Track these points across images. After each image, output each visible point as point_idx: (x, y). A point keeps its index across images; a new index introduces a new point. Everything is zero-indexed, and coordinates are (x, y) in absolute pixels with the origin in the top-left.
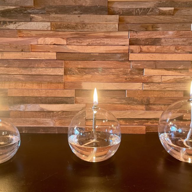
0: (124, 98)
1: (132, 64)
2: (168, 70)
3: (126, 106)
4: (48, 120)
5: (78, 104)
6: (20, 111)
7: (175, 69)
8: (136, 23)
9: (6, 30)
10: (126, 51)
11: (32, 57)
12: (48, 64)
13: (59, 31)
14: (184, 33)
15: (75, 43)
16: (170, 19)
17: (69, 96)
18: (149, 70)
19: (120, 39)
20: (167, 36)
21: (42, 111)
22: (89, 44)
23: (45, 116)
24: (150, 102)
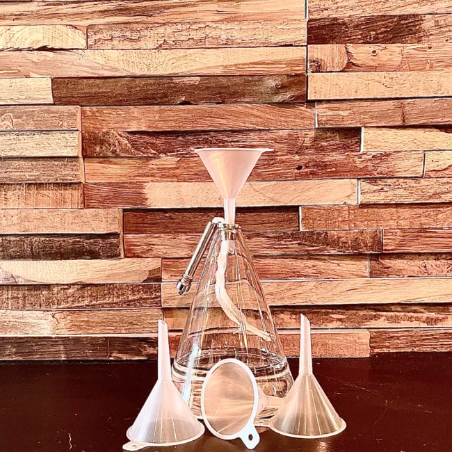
0: (293, 234)
2: (449, 129)
4: (33, 315)
13: (60, 2)
17: (101, 231)
18: (380, 132)
21: (11, 286)
22: (165, 42)
24: (386, 245)
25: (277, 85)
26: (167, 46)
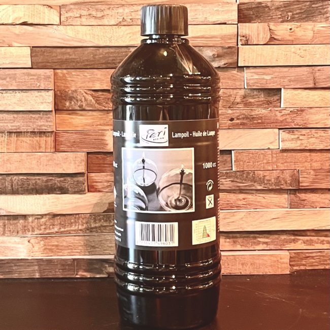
0: (227, 173)
3: (233, 197)
10: (230, 39)
12: (8, 79)
15: (83, 19)
18: (296, 92)
19: (210, 6)
22: (124, 20)
24: (302, 182)
25: (214, 55)
26: (125, 23)
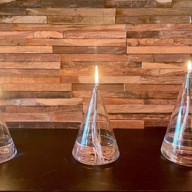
0: (122, 92)
1: (129, 57)
2: (167, 63)
3: (124, 100)
4: (45, 115)
5: (75, 98)
6: (16, 106)
7: (174, 63)
8: (133, 15)
9: (2, 24)
10: (124, 44)
11: (29, 51)
12: (44, 58)
13: (55, 24)
14: (183, 26)
15: (72, 37)
16: (169, 11)
17: (66, 91)
18: (147, 63)
19: (117, 32)
20: (165, 29)
21: (38, 106)
22: (86, 37)
23: (41, 110)
24: (149, 96)
25: (118, 50)
